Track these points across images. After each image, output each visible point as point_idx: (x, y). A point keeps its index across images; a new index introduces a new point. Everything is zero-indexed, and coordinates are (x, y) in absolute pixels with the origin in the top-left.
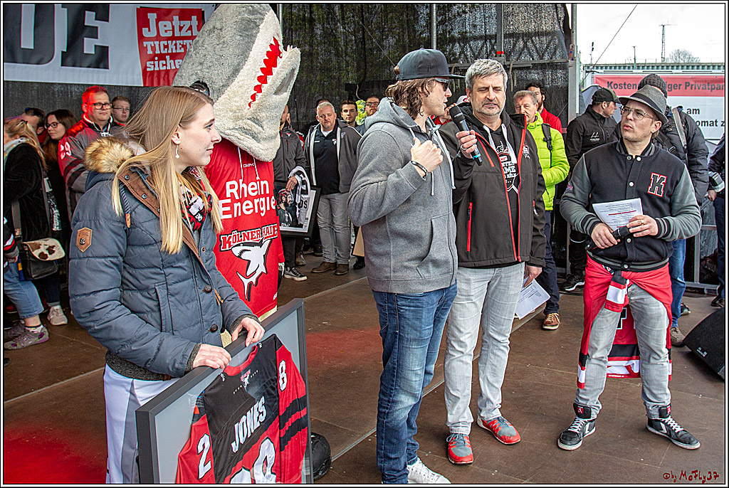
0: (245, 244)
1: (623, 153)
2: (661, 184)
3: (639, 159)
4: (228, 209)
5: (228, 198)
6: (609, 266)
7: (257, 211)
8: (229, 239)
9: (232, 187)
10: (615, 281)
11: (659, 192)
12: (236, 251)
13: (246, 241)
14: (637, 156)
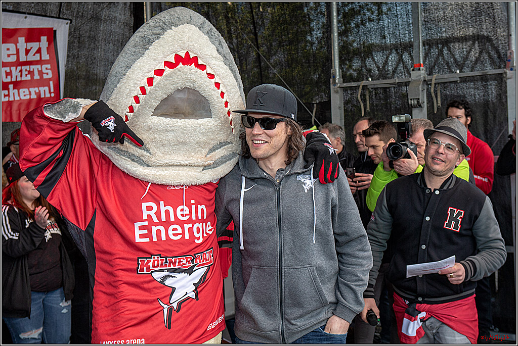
0: (168, 270)
1: (423, 186)
2: (458, 219)
3: (437, 192)
4: (145, 232)
5: (145, 220)
6: (408, 299)
7: (187, 237)
8: (147, 263)
9: (149, 208)
10: (408, 313)
11: (456, 227)
12: (157, 276)
13: (172, 267)
14: (435, 190)
